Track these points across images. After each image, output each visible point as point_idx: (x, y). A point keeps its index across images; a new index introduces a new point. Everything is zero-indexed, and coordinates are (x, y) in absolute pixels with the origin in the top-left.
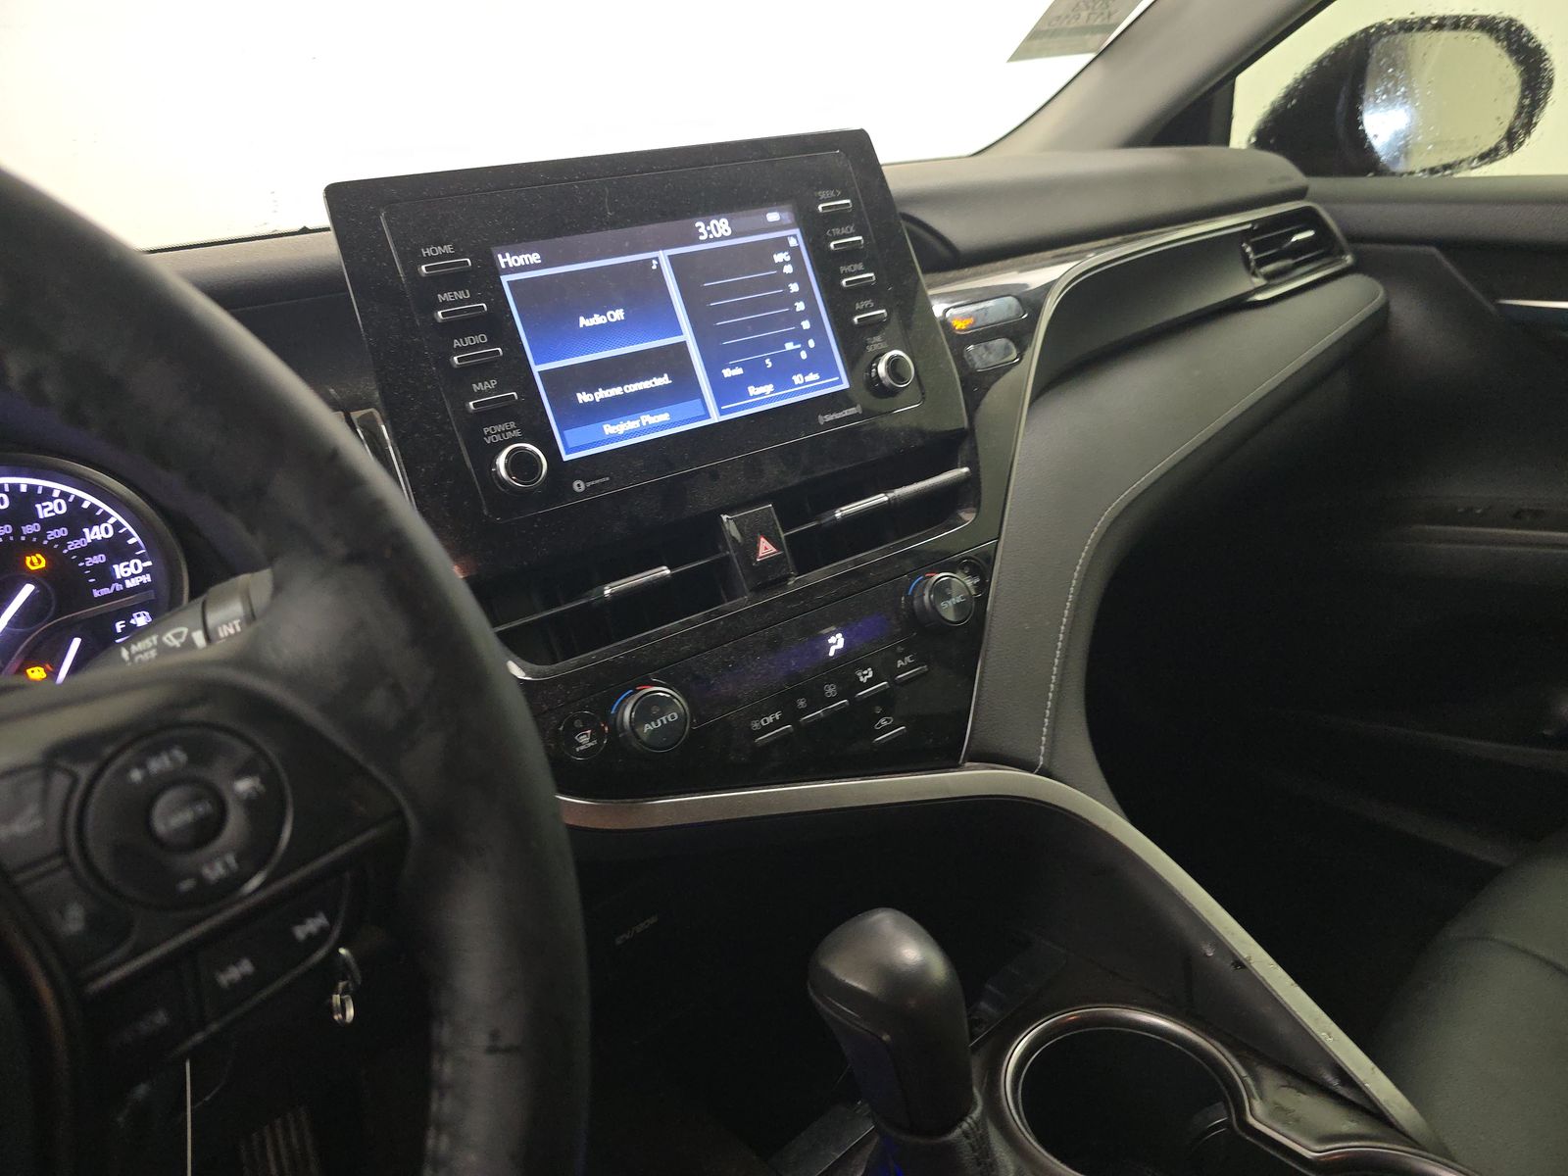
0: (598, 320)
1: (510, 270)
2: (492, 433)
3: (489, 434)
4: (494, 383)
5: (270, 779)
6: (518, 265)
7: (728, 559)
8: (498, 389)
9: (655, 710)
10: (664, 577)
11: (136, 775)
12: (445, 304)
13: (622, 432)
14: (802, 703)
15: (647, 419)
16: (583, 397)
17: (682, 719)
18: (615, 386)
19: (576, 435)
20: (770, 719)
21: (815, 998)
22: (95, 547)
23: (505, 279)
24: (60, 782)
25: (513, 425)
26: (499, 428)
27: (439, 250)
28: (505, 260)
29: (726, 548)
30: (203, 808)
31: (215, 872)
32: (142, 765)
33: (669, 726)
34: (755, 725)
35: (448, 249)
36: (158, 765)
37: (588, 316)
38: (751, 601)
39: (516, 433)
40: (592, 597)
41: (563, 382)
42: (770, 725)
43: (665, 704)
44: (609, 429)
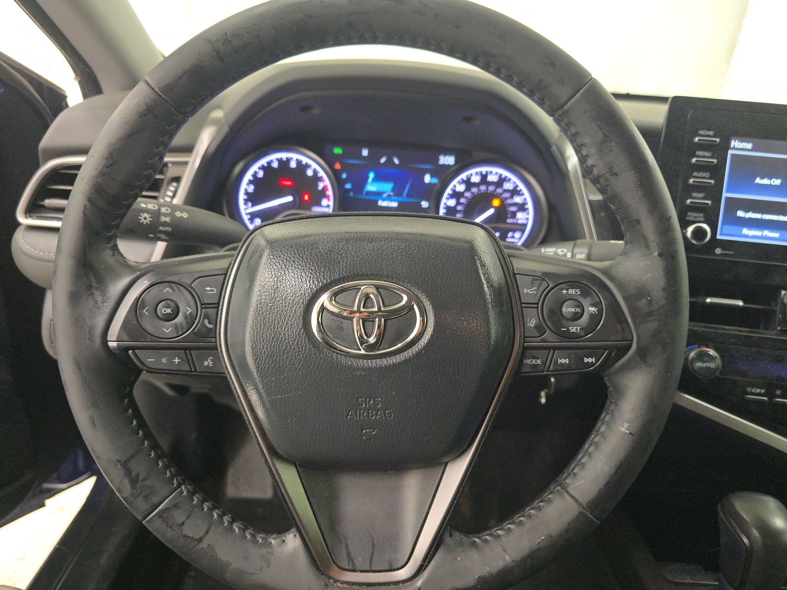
0: (766, 181)
1: (734, 148)
2: (691, 216)
3: (689, 216)
4: (702, 195)
5: (600, 311)
6: (740, 147)
7: (774, 311)
8: (703, 198)
9: (706, 359)
10: (738, 306)
11: (564, 292)
12: (699, 156)
13: (750, 235)
14: (778, 392)
15: (766, 233)
16: (740, 214)
17: (716, 369)
18: (759, 213)
19: (728, 229)
20: (758, 391)
21: (719, 510)
22: (515, 204)
23: (730, 152)
24: (545, 284)
25: (702, 215)
26: (696, 215)
27: (707, 133)
28: (735, 143)
29: (776, 305)
30: (578, 310)
31: (573, 330)
32: (567, 290)
33: (708, 369)
34: (749, 389)
35: (711, 133)
36: (571, 291)
37: (762, 178)
38: (776, 335)
39: (702, 219)
40: (700, 300)
41: (734, 204)
42: (757, 394)
43: (712, 358)
44: (745, 231)
